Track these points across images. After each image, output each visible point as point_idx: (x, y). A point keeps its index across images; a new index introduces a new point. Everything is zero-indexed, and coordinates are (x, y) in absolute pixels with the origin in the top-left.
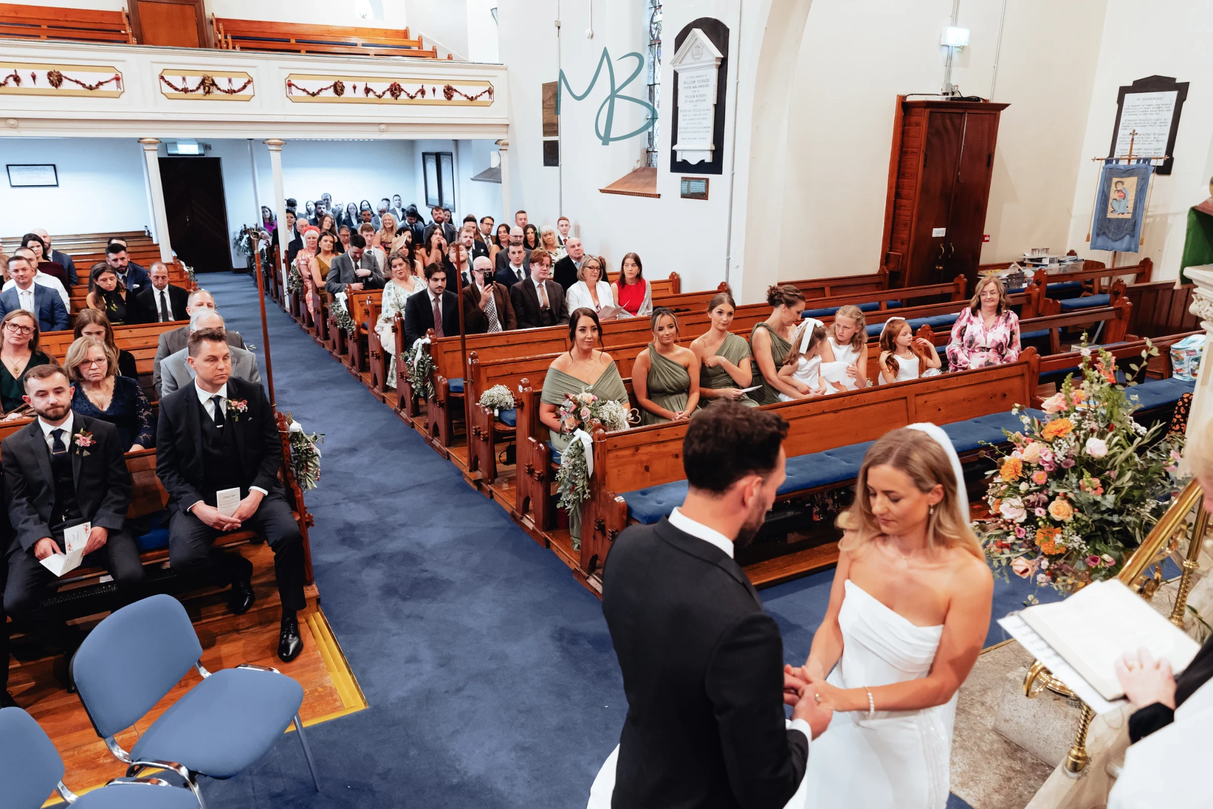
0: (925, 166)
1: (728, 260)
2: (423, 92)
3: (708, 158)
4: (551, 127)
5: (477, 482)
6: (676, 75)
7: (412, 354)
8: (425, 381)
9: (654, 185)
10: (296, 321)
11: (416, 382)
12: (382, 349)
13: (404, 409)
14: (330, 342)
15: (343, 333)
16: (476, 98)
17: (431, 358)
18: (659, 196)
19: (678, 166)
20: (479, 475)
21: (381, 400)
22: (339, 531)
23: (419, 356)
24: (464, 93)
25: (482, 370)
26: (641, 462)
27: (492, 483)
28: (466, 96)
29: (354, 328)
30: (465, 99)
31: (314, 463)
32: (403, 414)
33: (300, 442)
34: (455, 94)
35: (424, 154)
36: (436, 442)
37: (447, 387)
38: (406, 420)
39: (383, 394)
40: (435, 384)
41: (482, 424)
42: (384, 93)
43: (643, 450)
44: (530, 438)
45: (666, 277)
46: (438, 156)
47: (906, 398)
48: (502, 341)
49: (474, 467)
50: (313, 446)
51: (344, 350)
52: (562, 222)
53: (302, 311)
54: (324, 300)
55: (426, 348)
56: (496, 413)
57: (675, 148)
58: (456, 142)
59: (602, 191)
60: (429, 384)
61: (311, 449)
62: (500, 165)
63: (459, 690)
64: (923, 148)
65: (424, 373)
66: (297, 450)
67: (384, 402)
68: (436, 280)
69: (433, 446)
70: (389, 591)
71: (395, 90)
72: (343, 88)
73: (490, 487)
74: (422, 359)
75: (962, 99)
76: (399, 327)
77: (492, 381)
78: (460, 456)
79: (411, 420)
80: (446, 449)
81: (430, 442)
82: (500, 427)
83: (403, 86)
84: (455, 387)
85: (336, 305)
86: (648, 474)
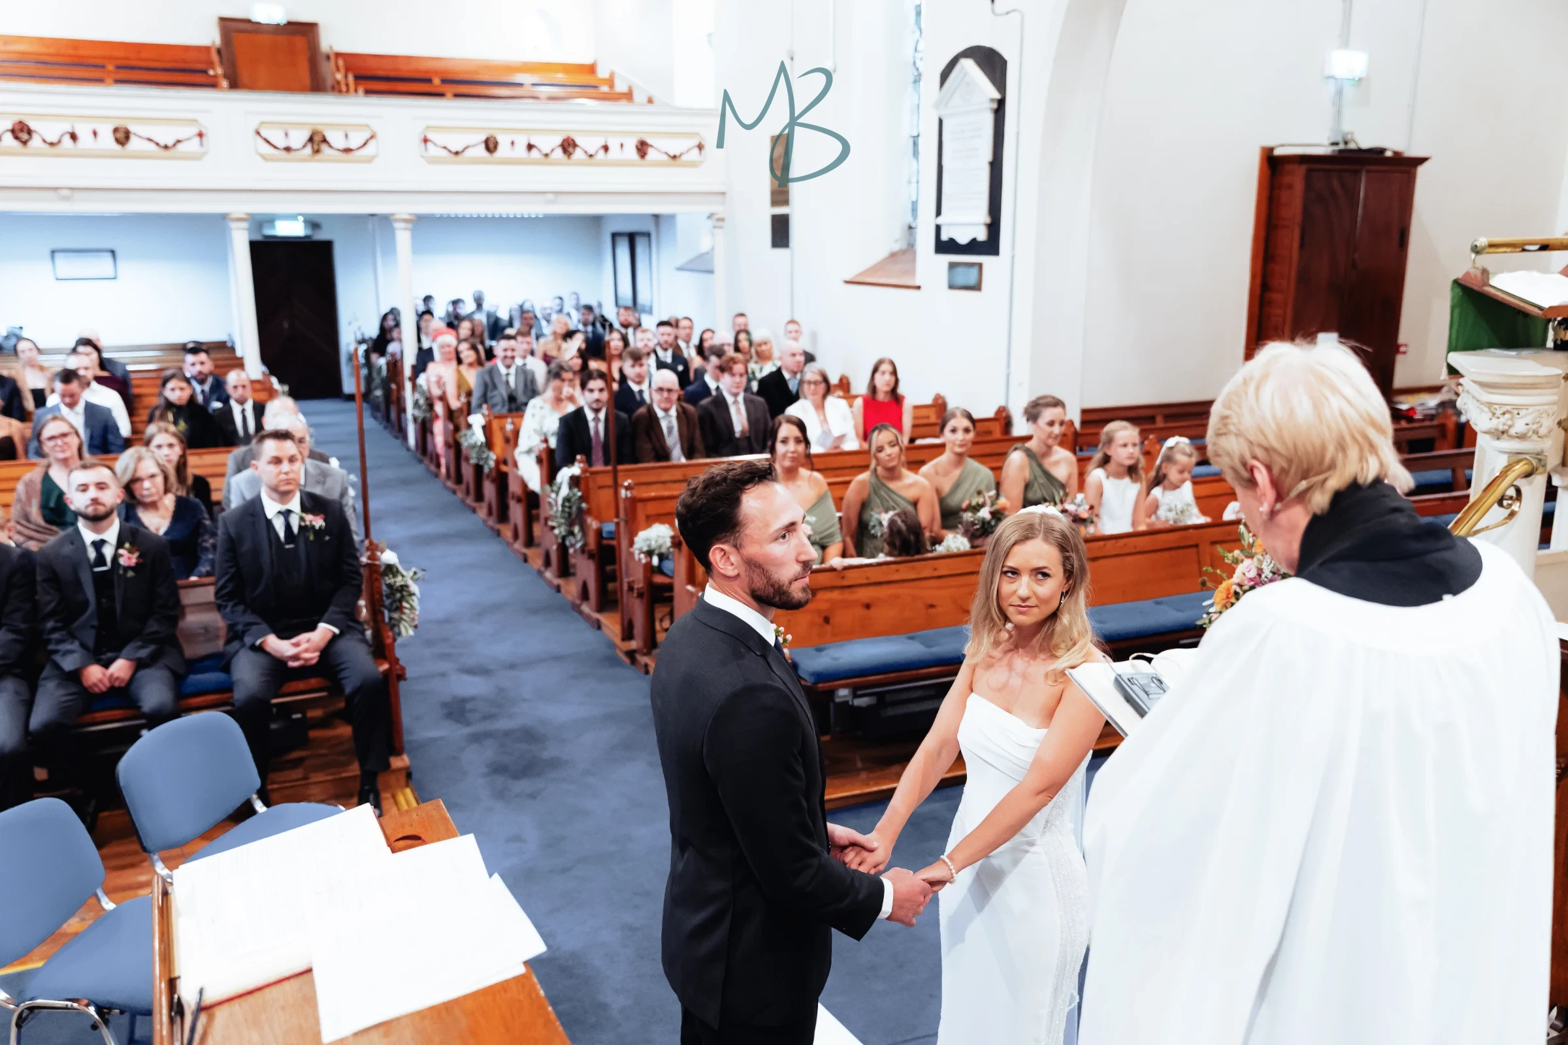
0: (1302, 246)
1: (1008, 375)
2: (606, 148)
3: (982, 235)
4: (780, 196)
5: (631, 654)
6: (941, 122)
7: (555, 488)
8: (571, 524)
9: (912, 272)
10: (421, 462)
11: (559, 526)
12: (524, 485)
13: (550, 569)
14: (463, 486)
15: (478, 469)
16: (680, 156)
17: (579, 494)
18: (919, 288)
19: (945, 246)
20: (633, 645)
21: (521, 558)
22: (445, 705)
23: (565, 491)
24: (664, 150)
25: (640, 506)
26: (819, 611)
27: (648, 654)
28: (666, 153)
29: (492, 464)
30: (665, 158)
31: (411, 606)
32: (549, 574)
33: (394, 576)
34: (650, 152)
35: (615, 236)
36: (586, 608)
37: (599, 532)
38: (549, 583)
39: (525, 550)
40: (583, 529)
41: (637, 577)
42: (552, 150)
43: (821, 596)
44: (690, 588)
45: (928, 400)
46: (632, 238)
47: (1197, 546)
48: (678, 474)
49: (628, 635)
50: (410, 583)
51: (479, 497)
52: (792, 327)
53: (430, 447)
54: (457, 429)
55: (574, 481)
56: (655, 561)
57: (940, 220)
58: (656, 217)
59: (847, 282)
60: (576, 529)
61: (407, 586)
62: (713, 249)
63: (565, 870)
64: (1298, 219)
65: (570, 514)
66: (390, 586)
67: (526, 560)
68: (591, 391)
69: (581, 613)
70: (498, 769)
71: (568, 146)
72: (496, 144)
73: (644, 660)
74: (568, 495)
75: (1360, 151)
76: (544, 456)
77: (651, 520)
78: (611, 625)
79: (557, 581)
80: (596, 616)
81: (576, 608)
82: (659, 579)
83: (578, 141)
84: (610, 532)
85: (469, 433)
86: (828, 628)
